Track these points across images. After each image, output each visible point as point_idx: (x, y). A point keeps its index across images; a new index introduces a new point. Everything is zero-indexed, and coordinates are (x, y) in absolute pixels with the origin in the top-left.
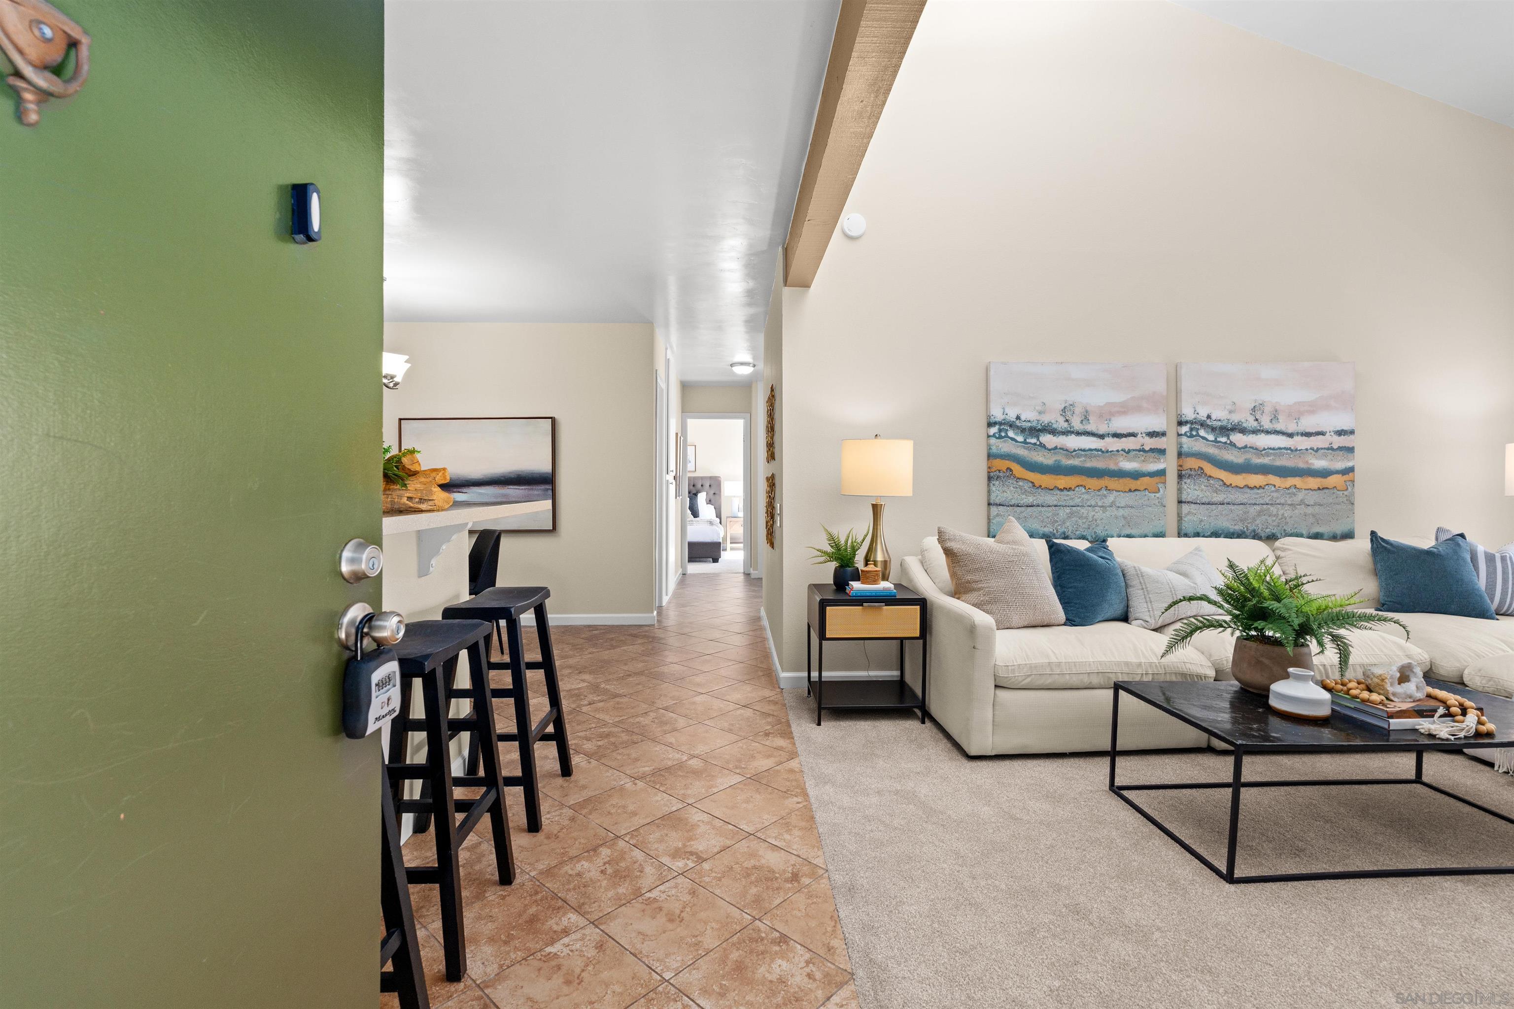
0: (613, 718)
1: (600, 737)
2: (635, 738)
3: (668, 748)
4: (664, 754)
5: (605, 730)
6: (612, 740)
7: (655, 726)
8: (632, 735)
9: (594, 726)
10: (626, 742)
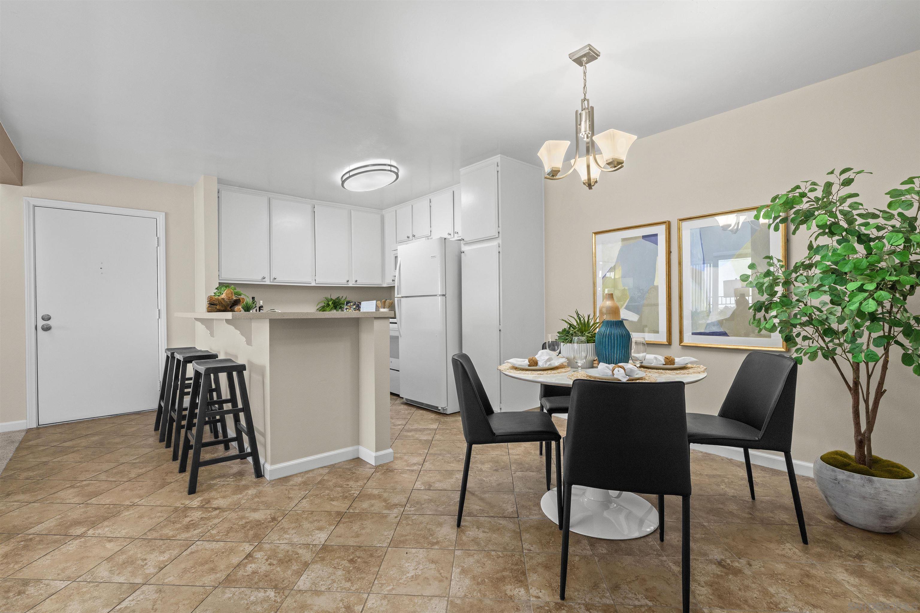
0: (200, 548)
1: (193, 524)
2: (155, 535)
3: (111, 535)
4: (115, 529)
5: (196, 532)
6: (178, 526)
7: (139, 555)
8: (161, 536)
9: (214, 532)
10: (162, 527)
